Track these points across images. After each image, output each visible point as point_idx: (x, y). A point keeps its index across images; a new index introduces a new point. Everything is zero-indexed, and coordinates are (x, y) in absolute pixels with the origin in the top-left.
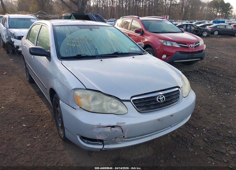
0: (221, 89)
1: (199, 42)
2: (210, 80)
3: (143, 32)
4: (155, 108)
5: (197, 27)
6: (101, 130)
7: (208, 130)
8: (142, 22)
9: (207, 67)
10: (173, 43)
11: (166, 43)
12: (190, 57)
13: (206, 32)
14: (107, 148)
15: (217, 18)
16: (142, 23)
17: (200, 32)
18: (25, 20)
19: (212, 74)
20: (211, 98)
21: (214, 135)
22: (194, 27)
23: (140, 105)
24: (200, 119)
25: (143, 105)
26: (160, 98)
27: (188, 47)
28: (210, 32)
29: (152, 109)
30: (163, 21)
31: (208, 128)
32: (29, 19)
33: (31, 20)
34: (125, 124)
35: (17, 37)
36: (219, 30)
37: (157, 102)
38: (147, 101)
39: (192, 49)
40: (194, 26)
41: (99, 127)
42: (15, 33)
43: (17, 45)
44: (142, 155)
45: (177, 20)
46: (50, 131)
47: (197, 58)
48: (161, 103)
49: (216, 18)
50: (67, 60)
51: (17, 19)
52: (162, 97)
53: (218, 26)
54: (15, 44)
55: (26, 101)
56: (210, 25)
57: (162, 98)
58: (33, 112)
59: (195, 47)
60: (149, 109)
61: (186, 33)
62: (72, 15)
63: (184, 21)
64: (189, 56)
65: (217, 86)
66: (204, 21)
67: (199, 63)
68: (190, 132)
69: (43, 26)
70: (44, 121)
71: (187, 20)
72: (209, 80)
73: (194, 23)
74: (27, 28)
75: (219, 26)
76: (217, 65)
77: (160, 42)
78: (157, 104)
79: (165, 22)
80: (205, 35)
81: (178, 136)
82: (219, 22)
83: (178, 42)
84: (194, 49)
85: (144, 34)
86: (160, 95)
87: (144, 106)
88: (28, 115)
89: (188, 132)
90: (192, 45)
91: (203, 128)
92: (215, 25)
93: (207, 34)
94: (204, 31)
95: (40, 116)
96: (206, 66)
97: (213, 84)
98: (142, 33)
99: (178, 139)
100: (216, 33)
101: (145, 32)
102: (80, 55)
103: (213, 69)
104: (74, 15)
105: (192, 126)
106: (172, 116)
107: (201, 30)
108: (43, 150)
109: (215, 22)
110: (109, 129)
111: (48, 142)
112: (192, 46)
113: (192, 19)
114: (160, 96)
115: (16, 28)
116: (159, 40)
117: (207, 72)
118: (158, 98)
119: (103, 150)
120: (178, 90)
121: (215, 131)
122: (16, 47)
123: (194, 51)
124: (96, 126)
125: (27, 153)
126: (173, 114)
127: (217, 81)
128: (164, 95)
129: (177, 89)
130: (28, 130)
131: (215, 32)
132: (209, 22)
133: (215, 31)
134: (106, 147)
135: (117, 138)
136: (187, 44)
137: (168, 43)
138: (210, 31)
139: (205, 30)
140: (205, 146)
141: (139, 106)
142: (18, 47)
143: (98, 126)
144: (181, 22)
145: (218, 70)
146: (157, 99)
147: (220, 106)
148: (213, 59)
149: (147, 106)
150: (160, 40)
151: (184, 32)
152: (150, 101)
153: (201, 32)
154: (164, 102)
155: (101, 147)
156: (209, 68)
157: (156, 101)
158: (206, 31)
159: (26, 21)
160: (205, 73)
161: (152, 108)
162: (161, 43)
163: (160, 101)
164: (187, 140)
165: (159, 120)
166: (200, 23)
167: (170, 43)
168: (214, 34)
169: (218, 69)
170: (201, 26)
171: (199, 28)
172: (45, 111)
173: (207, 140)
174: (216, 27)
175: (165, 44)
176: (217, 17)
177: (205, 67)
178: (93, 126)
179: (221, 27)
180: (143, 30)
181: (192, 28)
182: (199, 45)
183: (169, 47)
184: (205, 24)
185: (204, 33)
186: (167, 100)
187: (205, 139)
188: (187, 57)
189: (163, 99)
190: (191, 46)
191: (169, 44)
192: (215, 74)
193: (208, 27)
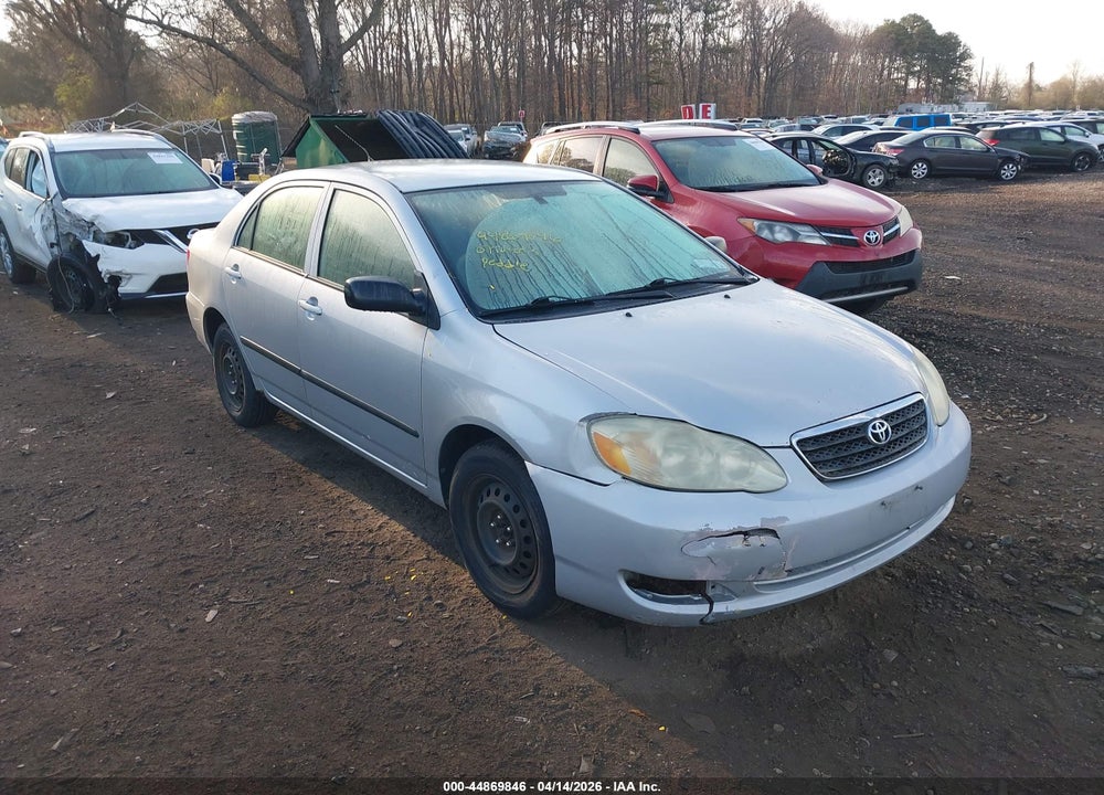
0: (1012, 402)
1: (896, 221)
2: (961, 371)
3: (664, 188)
4: (865, 465)
5: (839, 150)
6: (711, 547)
7: (1008, 547)
8: (653, 147)
9: (932, 320)
10: (798, 228)
11: (772, 232)
12: (868, 283)
13: (878, 171)
14: (722, 613)
15: (911, 102)
16: (656, 150)
17: (855, 167)
18: (124, 157)
19: (960, 344)
20: (984, 437)
21: (1033, 561)
22: (826, 149)
23: (822, 458)
24: (968, 511)
25: (830, 457)
26: (878, 431)
27: (857, 244)
28: (896, 166)
29: (858, 467)
30: (736, 140)
31: (1008, 538)
32: (141, 153)
33: (151, 155)
34: (787, 523)
35: (104, 237)
36: (931, 156)
37: (870, 443)
38: (840, 441)
39: (875, 251)
40: (824, 143)
41: (705, 536)
42: (97, 217)
43: (114, 269)
44: (813, 639)
45: (740, 120)
46: (442, 592)
47: (894, 285)
48: (882, 448)
49: (902, 103)
50: (518, 322)
51: (89, 154)
52: (883, 425)
53: (923, 139)
54: (102, 266)
55: (278, 497)
56: (890, 136)
57: (883, 430)
58: (335, 532)
59: (886, 240)
60: (849, 469)
61: (838, 184)
62: (311, 123)
63: (771, 121)
64: (864, 278)
65: (994, 390)
66: (855, 121)
67: (896, 307)
68: (947, 556)
69: (339, 193)
70: (401, 562)
71: (783, 116)
72: (955, 370)
73: (818, 132)
74: (141, 191)
75: (930, 141)
76: (968, 311)
77: (746, 228)
78: (869, 450)
79: (746, 140)
80: (877, 184)
81: (911, 574)
82: (924, 122)
83: (819, 226)
84: (882, 250)
85: (670, 198)
86: (875, 419)
87: (834, 461)
88: (324, 545)
89: (942, 558)
90: (871, 232)
91: (991, 542)
92: (911, 135)
93: (882, 177)
94: (873, 164)
95: (371, 544)
96: (924, 316)
97: (974, 382)
98: (661, 194)
99: (914, 581)
100: (920, 170)
101: (674, 189)
102: (546, 300)
103: (958, 327)
104: (321, 124)
105: (950, 537)
106: (917, 488)
107: (859, 163)
108: (459, 655)
109: (906, 123)
110: (737, 543)
111: (458, 627)
112: (873, 237)
113: (802, 112)
114: (877, 423)
115: (93, 193)
116: (742, 220)
117: (938, 340)
118: (870, 429)
119: (710, 619)
120: (921, 401)
121: (1034, 547)
122: (106, 281)
123: (882, 257)
124: (694, 535)
125: (408, 667)
126: (922, 482)
127: (987, 373)
128: (886, 418)
129: (918, 397)
130: (357, 596)
131: (915, 167)
132: (881, 124)
133: (915, 161)
134: (719, 608)
135: (765, 572)
136: (852, 231)
137: (780, 232)
138: (895, 162)
139: (874, 161)
140: (1015, 597)
141: (819, 459)
142: (116, 280)
143: (701, 533)
144: (757, 125)
145: (975, 328)
146: (870, 435)
147: (1027, 460)
148: (944, 286)
149: (842, 460)
150: (748, 222)
151: (825, 182)
152: (850, 442)
153: (859, 171)
154: (890, 442)
155: (703, 609)
156: (940, 324)
157: (865, 440)
158: (879, 162)
159: (129, 162)
160: (931, 343)
161: (858, 464)
162: (749, 230)
163: (879, 440)
164: (944, 582)
165: (883, 504)
166: (845, 131)
167: (785, 231)
168: (911, 177)
169: (975, 325)
170: (853, 145)
171: (849, 152)
172: (380, 527)
173: (1012, 578)
174: (918, 143)
175: (765, 234)
176: (908, 98)
177: (924, 321)
178: (687, 534)
179: (938, 144)
180: (663, 182)
181: (816, 153)
182: (898, 231)
183: (784, 246)
184: (869, 133)
185: (870, 173)
186: (897, 436)
187: (1007, 576)
188: (857, 285)
189: (887, 431)
190: (871, 237)
191: (781, 235)
192: (970, 346)
193: (882, 146)
